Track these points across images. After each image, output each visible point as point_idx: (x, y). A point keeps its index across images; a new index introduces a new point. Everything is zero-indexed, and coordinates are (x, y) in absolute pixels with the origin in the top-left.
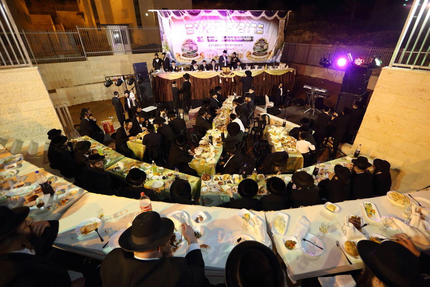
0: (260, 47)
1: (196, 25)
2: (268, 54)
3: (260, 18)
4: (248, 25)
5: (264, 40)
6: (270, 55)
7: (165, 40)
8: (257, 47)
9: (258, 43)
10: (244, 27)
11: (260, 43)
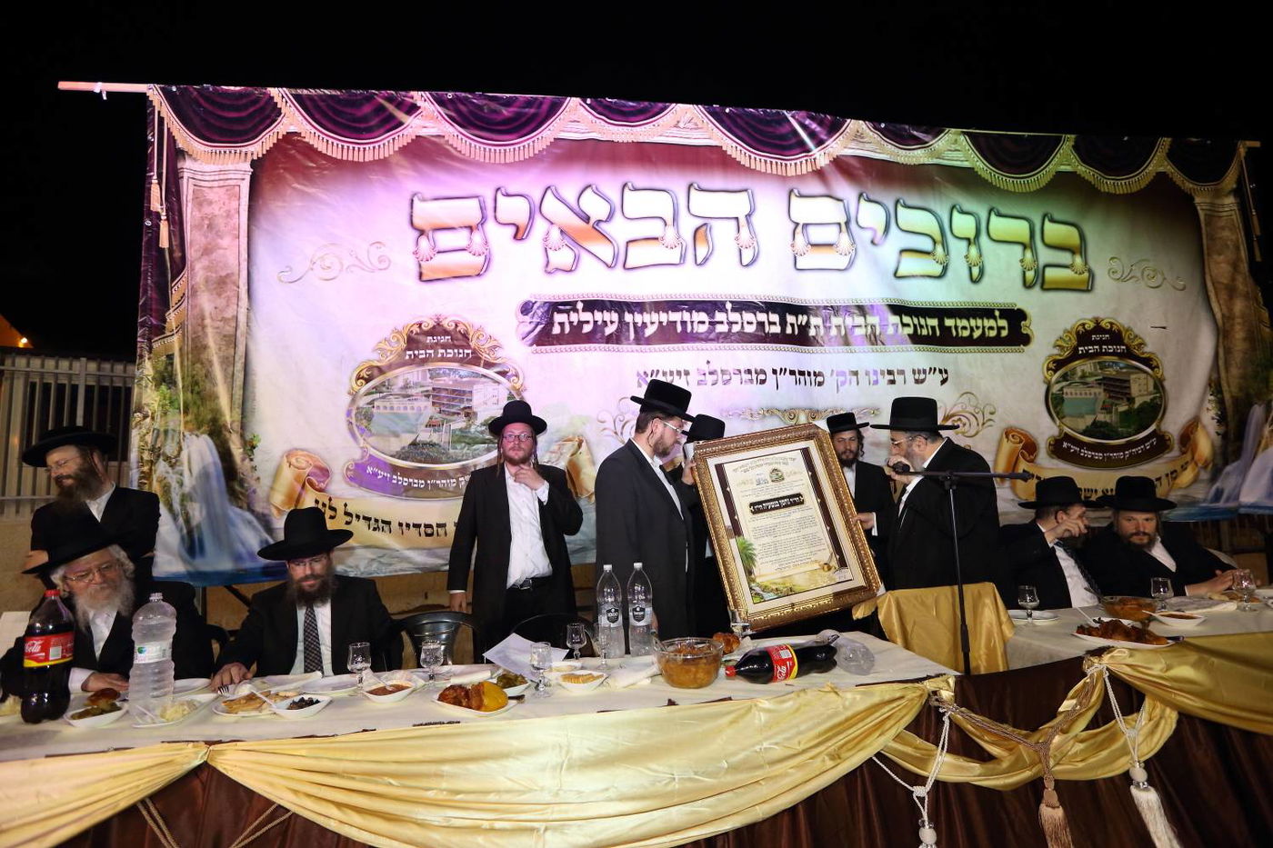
0: (1099, 390)
1: (514, 209)
2: (1175, 452)
3: (1043, 184)
4: (964, 225)
5: (1116, 336)
6: (1188, 457)
7: (181, 326)
8: (1072, 393)
9: (1074, 356)
10: (937, 236)
11: (1087, 356)
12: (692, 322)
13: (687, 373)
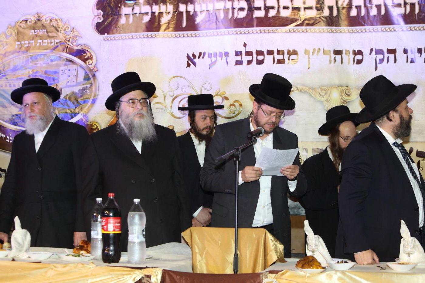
12: (233, 9)
13: (227, 54)
